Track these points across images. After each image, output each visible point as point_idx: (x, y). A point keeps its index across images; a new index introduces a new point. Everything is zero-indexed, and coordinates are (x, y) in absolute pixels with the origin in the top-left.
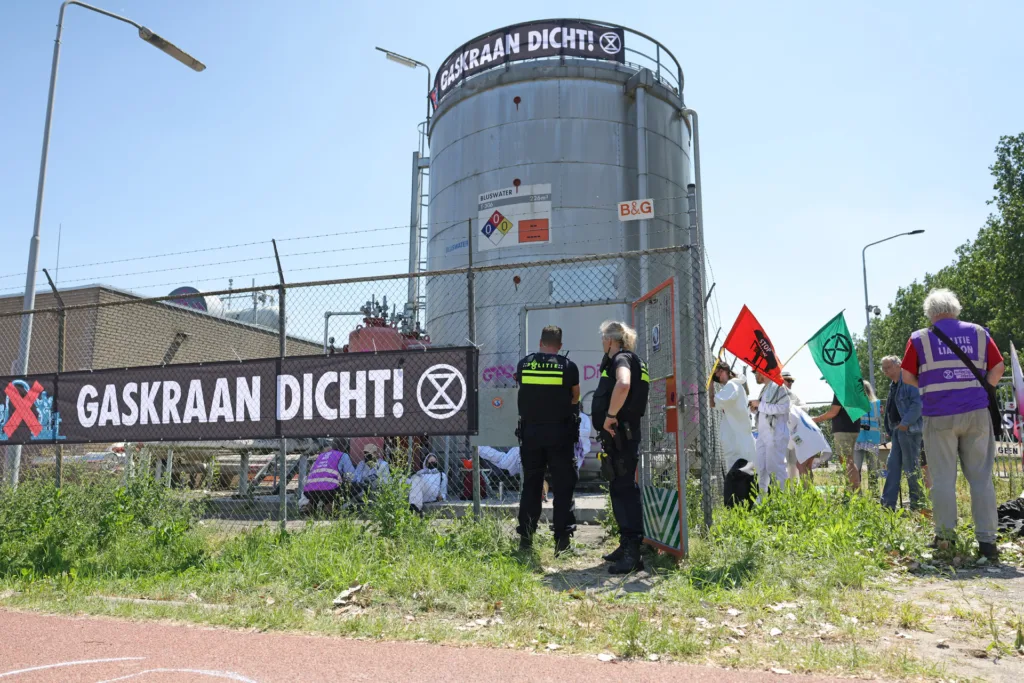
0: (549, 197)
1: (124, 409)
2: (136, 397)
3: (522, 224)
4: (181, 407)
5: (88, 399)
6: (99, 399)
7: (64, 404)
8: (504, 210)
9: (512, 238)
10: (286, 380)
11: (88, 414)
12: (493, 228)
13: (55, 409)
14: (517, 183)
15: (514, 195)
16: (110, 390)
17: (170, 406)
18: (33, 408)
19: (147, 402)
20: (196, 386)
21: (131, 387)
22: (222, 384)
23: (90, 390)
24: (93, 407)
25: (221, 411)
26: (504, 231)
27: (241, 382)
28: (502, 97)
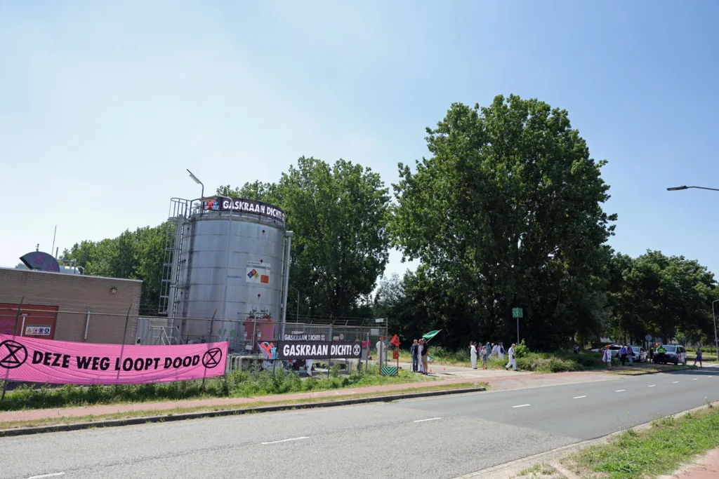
0: (269, 269)
1: (296, 351)
2: (300, 349)
3: (262, 276)
4: (310, 351)
5: (287, 348)
6: (290, 349)
7: (279, 349)
8: (257, 270)
9: (259, 280)
10: (333, 346)
11: (286, 352)
12: (253, 275)
13: (277, 350)
14: (261, 261)
15: (260, 265)
16: (293, 346)
17: (308, 351)
18: (270, 350)
19: (302, 350)
20: (314, 347)
21: (298, 346)
22: (320, 346)
23: (287, 346)
24: (288, 351)
25: (319, 353)
26: (256, 277)
27: (324, 346)
28: (259, 228)
